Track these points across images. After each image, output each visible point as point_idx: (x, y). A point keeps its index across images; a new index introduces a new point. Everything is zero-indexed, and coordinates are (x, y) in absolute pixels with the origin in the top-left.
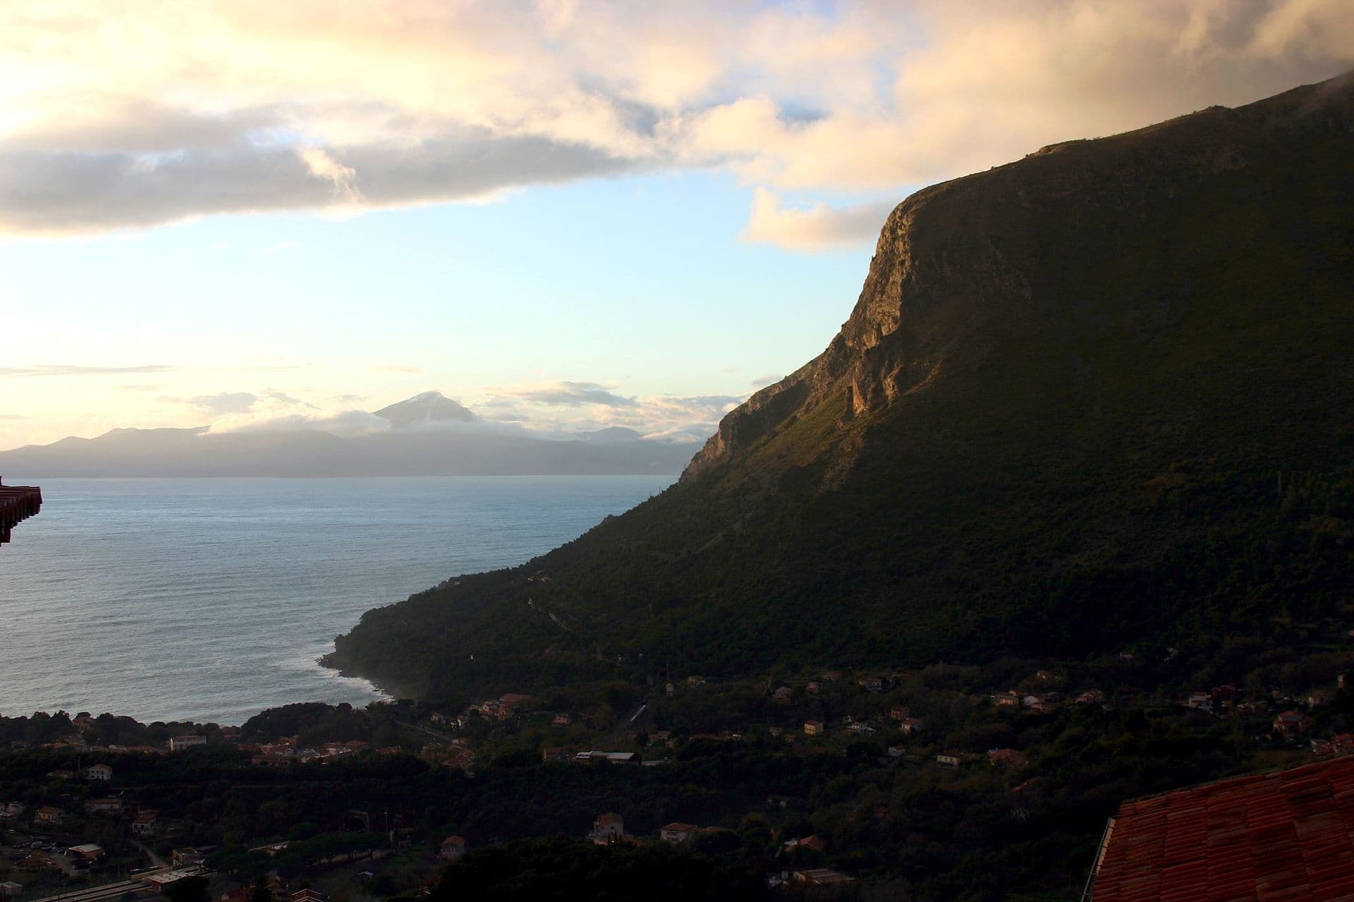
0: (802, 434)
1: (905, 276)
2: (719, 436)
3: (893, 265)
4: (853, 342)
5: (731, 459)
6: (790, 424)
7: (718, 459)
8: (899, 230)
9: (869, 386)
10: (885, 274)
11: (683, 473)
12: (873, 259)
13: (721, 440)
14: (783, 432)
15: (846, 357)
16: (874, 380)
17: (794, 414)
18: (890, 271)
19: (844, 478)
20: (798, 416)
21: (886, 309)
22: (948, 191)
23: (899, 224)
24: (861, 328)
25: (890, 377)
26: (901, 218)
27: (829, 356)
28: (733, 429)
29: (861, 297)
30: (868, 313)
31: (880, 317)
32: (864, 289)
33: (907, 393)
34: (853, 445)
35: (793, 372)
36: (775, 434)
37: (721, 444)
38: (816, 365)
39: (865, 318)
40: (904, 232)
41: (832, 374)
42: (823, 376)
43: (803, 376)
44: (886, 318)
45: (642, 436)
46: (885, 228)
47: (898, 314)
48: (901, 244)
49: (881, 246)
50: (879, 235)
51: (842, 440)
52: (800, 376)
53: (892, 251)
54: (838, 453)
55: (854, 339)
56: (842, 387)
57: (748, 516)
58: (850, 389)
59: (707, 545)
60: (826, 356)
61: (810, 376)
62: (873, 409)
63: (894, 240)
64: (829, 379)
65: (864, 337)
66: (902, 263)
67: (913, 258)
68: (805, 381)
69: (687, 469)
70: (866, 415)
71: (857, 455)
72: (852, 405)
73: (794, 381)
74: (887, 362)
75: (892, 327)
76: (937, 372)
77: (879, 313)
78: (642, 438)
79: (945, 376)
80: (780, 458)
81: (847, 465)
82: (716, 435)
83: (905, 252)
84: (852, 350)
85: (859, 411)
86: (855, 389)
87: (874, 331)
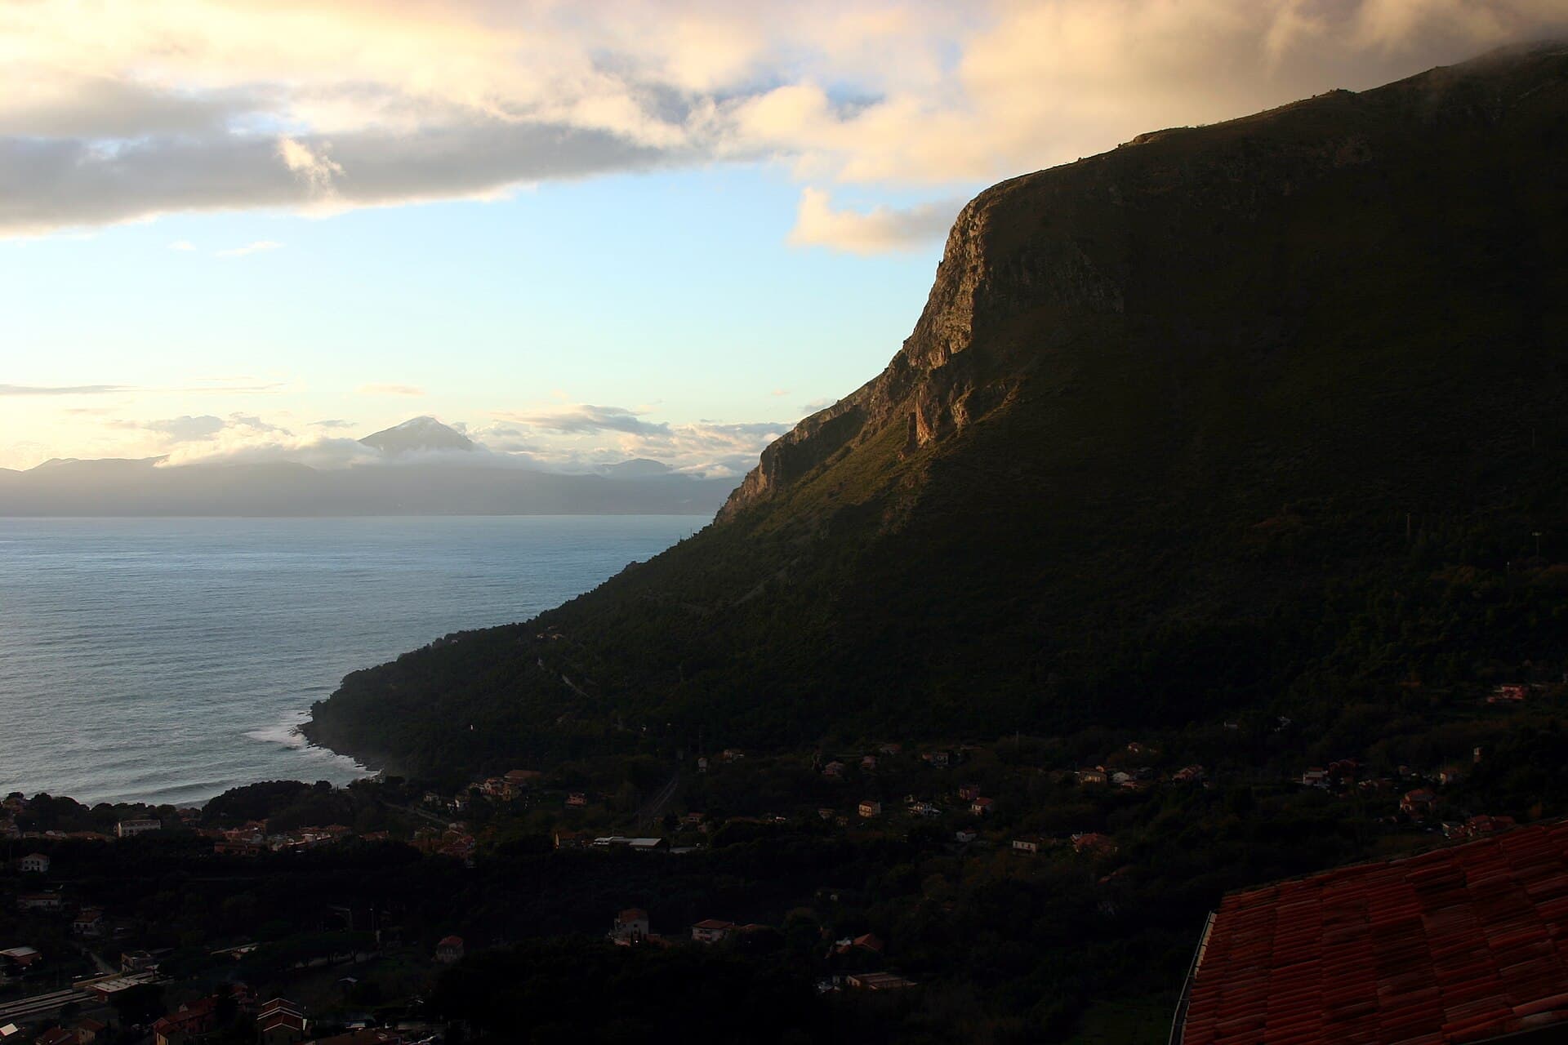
0: (856, 468)
1: (977, 284)
2: (761, 469)
3: (963, 272)
4: (917, 362)
5: (774, 497)
6: (843, 456)
7: (759, 496)
8: (970, 231)
9: (935, 412)
10: (954, 281)
11: (719, 512)
12: (940, 264)
13: (762, 475)
14: (834, 465)
15: (908, 379)
16: (941, 405)
17: (847, 445)
18: (960, 278)
19: (906, 519)
20: (853, 446)
21: (955, 323)
22: (1027, 186)
23: (971, 224)
24: (926, 345)
25: (960, 402)
26: (973, 217)
27: (888, 377)
28: (777, 461)
29: (926, 308)
30: (934, 328)
31: (948, 332)
32: (930, 300)
33: (980, 421)
34: (917, 481)
35: (846, 396)
36: (826, 468)
37: (762, 479)
38: (875, 386)
39: (930, 333)
40: (977, 233)
41: (892, 399)
42: (882, 400)
43: (859, 400)
44: (955, 333)
45: (672, 469)
46: (954, 228)
47: (969, 328)
48: (973, 247)
49: (949, 250)
50: (947, 236)
51: (901, 475)
52: (855, 400)
53: (962, 255)
54: (899, 490)
55: (918, 357)
56: (903, 414)
57: (794, 563)
58: (913, 415)
59: (748, 596)
60: (885, 378)
61: (867, 400)
62: (938, 439)
63: (965, 242)
64: (889, 404)
65: (930, 354)
66: (974, 269)
67: (986, 264)
68: (860, 406)
69: (723, 508)
70: (932, 445)
71: (920, 493)
72: (915, 435)
73: (847, 406)
74: (955, 384)
75: (962, 343)
76: (1014, 396)
77: (947, 327)
78: (671, 472)
79: (1023, 401)
80: (831, 495)
81: (909, 504)
82: (757, 469)
83: (978, 257)
84: (915, 370)
85: (923, 442)
86: (919, 415)
87: (940, 349)
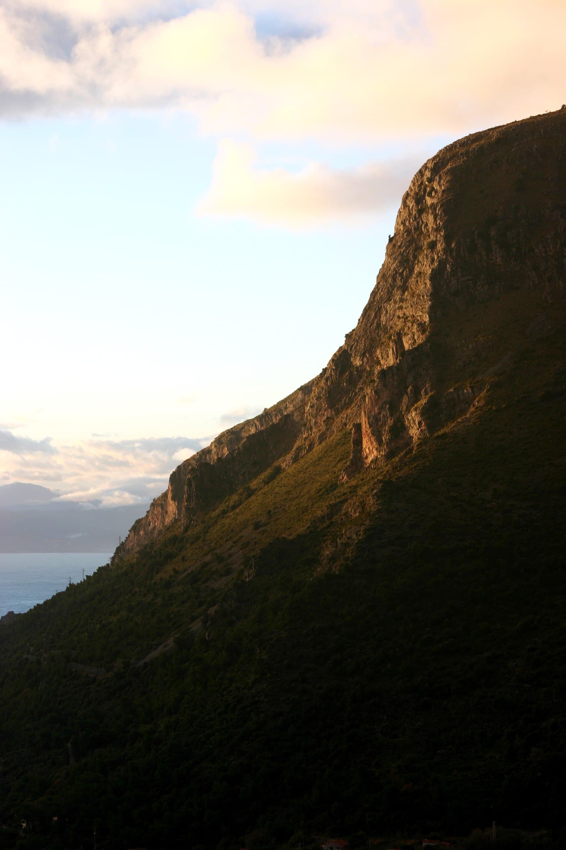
0: (288, 493)
1: (436, 264)
2: (170, 495)
3: (419, 249)
4: (362, 360)
5: (186, 530)
6: (272, 477)
7: (168, 529)
8: (427, 198)
9: (385, 423)
10: (407, 261)
11: (118, 550)
12: (391, 240)
13: (171, 502)
14: (261, 489)
15: (352, 382)
16: (391, 415)
17: (276, 464)
18: (415, 257)
19: (350, 555)
20: (283, 465)
21: (409, 312)
22: (498, 141)
23: (428, 189)
24: (373, 340)
25: (416, 409)
26: (430, 180)
27: (327, 379)
28: (190, 485)
29: (374, 294)
30: (383, 319)
31: (400, 324)
32: (378, 283)
33: (440, 433)
34: (363, 508)
35: (276, 403)
36: (251, 493)
37: (172, 507)
38: (310, 391)
39: (378, 325)
40: (435, 201)
41: (332, 404)
42: (319, 409)
43: (291, 408)
44: (409, 324)
45: (59, 495)
46: (407, 195)
47: (426, 318)
48: (431, 218)
49: (402, 222)
50: (399, 204)
51: (345, 501)
52: (286, 408)
53: (418, 229)
54: (342, 519)
55: (363, 355)
56: (346, 424)
57: (212, 611)
58: (358, 427)
59: (154, 654)
60: (323, 381)
61: (300, 408)
62: (389, 456)
63: (420, 212)
64: (328, 413)
65: (378, 352)
66: (432, 246)
67: (447, 239)
68: (293, 415)
69: (122, 544)
70: (381, 463)
71: (367, 522)
72: (361, 450)
73: (276, 415)
74: (410, 388)
75: (418, 337)
76: (482, 403)
77: (399, 317)
78: (55, 499)
79: (494, 408)
80: (257, 526)
81: (354, 536)
82: (165, 495)
83: (437, 230)
84: (360, 370)
85: (370, 459)
86: (365, 427)
87: (391, 344)
